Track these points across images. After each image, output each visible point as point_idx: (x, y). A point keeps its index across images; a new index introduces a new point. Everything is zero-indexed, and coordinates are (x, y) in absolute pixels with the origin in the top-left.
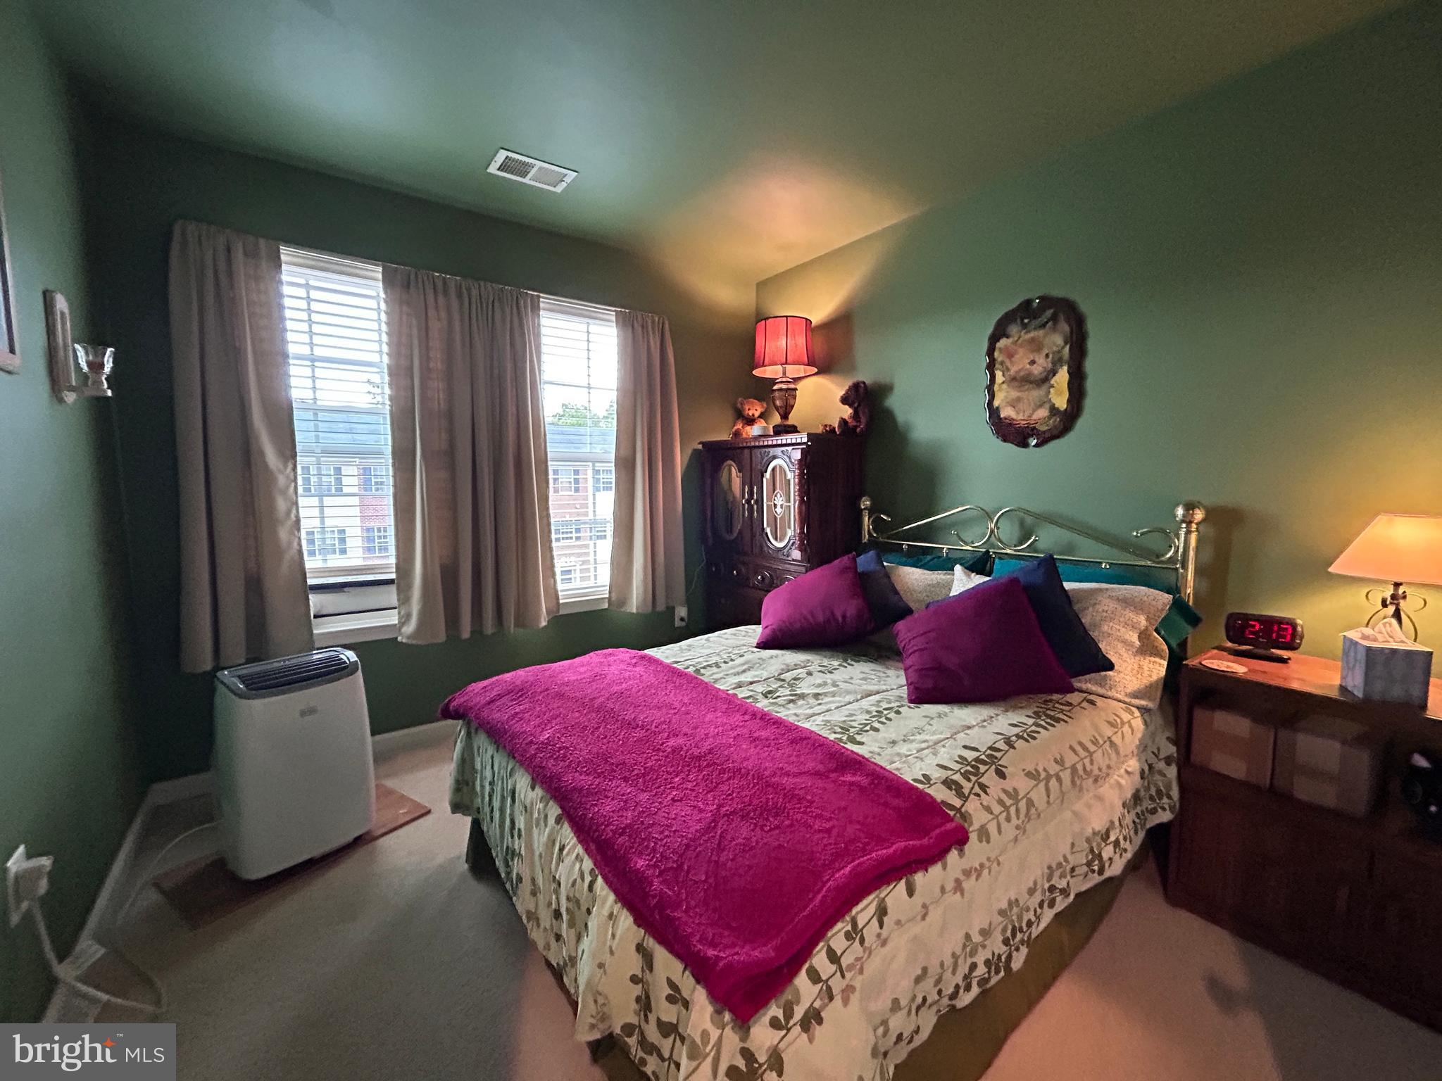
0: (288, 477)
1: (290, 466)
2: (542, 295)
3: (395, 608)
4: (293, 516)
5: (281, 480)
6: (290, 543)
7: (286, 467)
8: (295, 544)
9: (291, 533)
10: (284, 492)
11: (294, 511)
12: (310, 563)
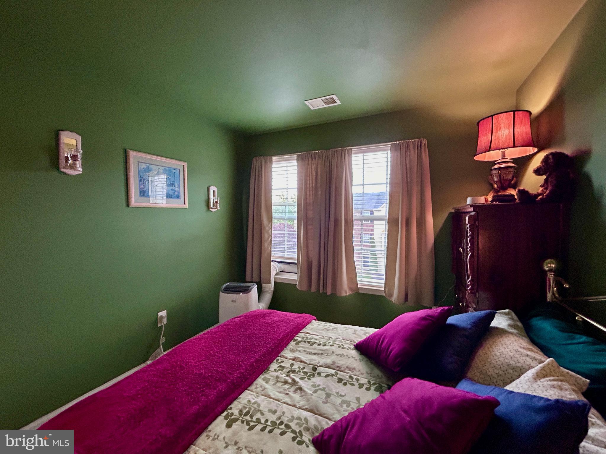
0: (269, 227)
1: (270, 224)
2: (353, 148)
3: (296, 273)
4: (270, 240)
5: (267, 228)
6: (268, 248)
7: (269, 224)
8: (269, 248)
9: (268, 244)
10: (267, 232)
11: (270, 238)
12: (273, 253)
